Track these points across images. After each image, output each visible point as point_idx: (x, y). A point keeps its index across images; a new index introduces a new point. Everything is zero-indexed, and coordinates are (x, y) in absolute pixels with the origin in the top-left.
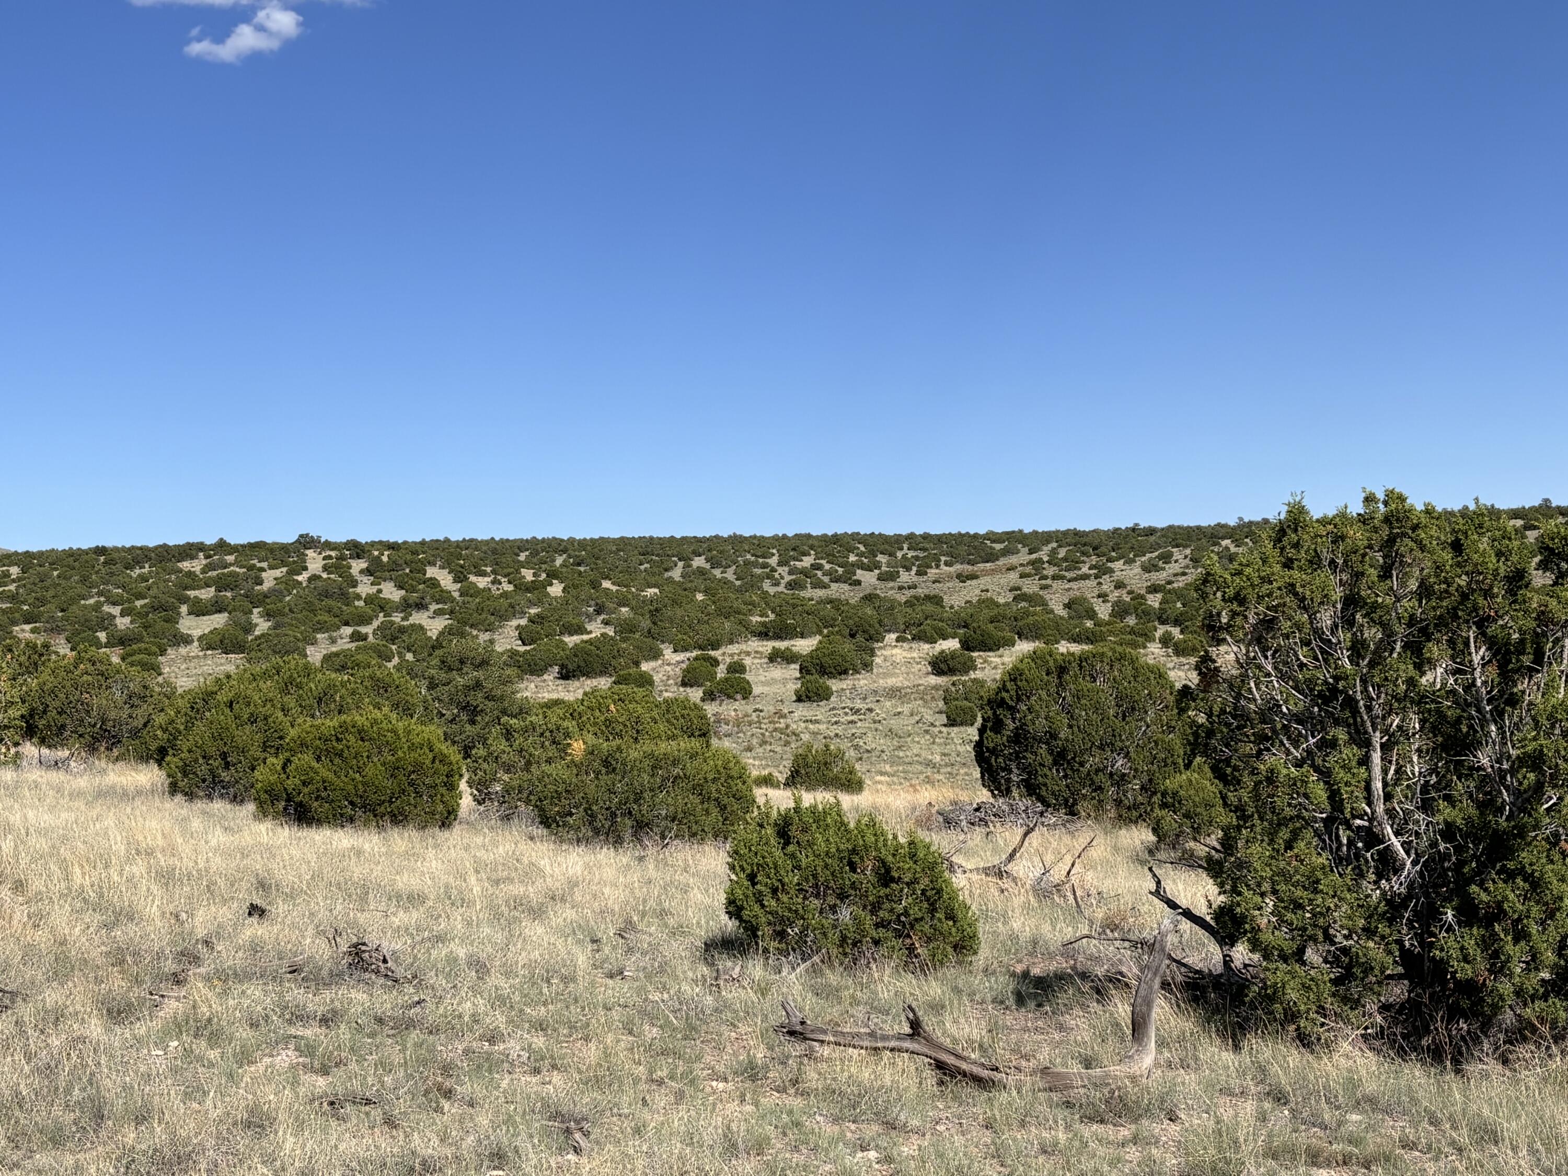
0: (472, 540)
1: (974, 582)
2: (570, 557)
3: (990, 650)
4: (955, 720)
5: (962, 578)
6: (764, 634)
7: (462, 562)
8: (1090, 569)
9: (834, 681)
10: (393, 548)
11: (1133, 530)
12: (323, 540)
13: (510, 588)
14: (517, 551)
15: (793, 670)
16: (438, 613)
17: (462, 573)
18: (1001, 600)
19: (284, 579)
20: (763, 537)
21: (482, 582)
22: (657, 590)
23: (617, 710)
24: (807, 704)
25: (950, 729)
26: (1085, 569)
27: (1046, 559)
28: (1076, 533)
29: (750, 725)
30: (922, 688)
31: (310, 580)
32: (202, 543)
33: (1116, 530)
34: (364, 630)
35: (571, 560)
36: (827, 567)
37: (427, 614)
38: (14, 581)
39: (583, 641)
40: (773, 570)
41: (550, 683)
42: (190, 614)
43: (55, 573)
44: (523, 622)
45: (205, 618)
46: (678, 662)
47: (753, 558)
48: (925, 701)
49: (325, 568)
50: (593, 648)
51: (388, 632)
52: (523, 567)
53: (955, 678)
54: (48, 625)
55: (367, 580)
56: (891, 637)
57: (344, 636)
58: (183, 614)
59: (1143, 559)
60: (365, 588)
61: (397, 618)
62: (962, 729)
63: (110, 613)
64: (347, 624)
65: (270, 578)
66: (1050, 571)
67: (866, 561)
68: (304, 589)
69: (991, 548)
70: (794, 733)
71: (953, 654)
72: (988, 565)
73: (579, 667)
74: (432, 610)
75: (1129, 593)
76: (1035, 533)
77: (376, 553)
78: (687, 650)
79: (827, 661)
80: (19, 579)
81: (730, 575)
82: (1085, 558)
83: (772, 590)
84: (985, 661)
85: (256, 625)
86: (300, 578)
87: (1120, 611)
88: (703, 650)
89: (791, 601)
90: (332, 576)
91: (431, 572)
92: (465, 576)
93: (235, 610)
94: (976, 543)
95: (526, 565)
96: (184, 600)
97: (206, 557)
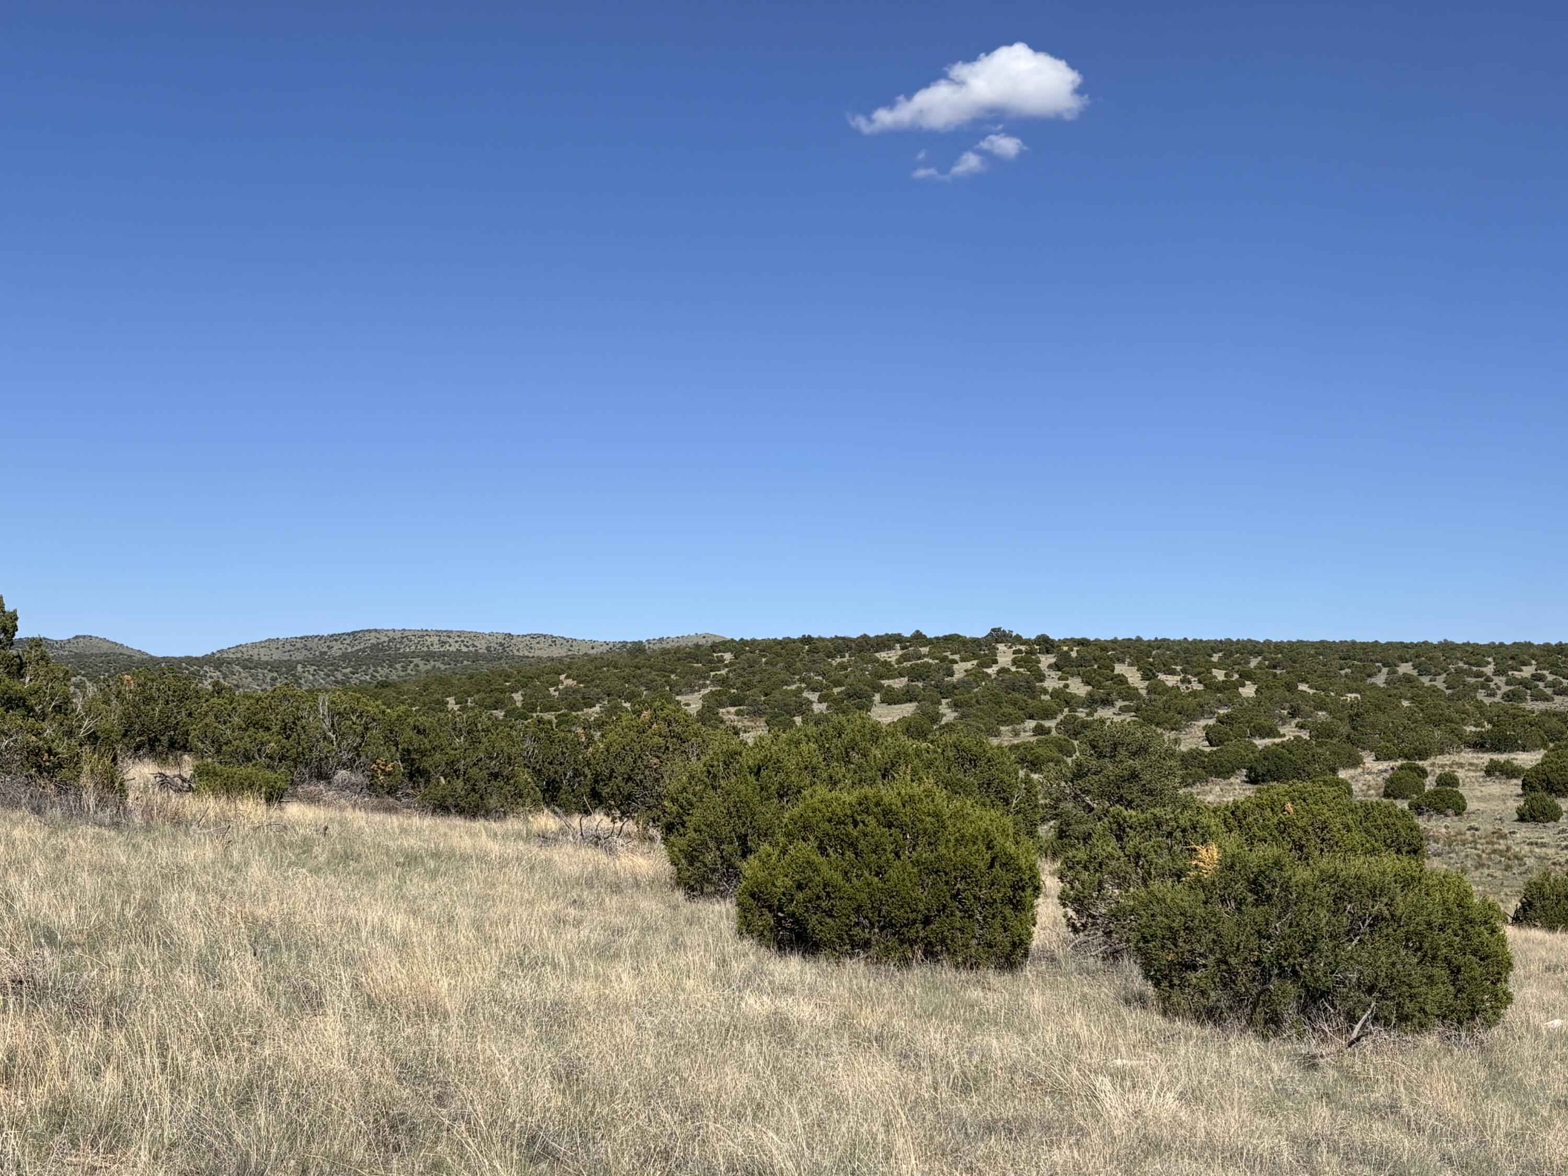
0: (1164, 640)
2: (1265, 659)
6: (1479, 745)
7: (1151, 660)
9: (1563, 800)
10: (1083, 644)
12: (1014, 634)
13: (1201, 687)
14: (1211, 652)
15: (1515, 786)
16: (1123, 710)
17: (1151, 671)
19: (973, 671)
20: (1477, 645)
21: (1171, 681)
22: (1358, 696)
23: (1296, 811)
24: (1531, 825)
29: (1464, 845)
31: (999, 672)
32: (899, 635)
34: (1047, 724)
35: (1267, 663)
36: (1550, 678)
37: (1113, 710)
38: (726, 666)
39: (1274, 744)
40: (1489, 679)
41: (1237, 787)
42: (882, 702)
43: (764, 660)
44: (1211, 722)
45: (897, 706)
46: (1381, 771)
47: (1466, 667)
49: (1014, 662)
50: (1284, 751)
51: (1071, 727)
52: (1215, 668)
54: (751, 708)
55: (1055, 674)
57: (1027, 729)
58: (875, 702)
60: (1052, 683)
61: (1082, 713)
63: (808, 699)
64: (1031, 717)
65: (961, 669)
68: (992, 681)
70: (1516, 857)
73: (1269, 771)
74: (1118, 707)
77: (1065, 648)
78: (1390, 759)
79: (1555, 777)
80: (731, 664)
81: (1440, 683)
83: (1487, 701)
85: (945, 715)
86: (989, 671)
88: (1409, 759)
89: (1511, 711)
90: (1021, 670)
91: (1119, 669)
92: (1154, 674)
93: (924, 700)
95: (1219, 665)
96: (878, 688)
97: (902, 649)
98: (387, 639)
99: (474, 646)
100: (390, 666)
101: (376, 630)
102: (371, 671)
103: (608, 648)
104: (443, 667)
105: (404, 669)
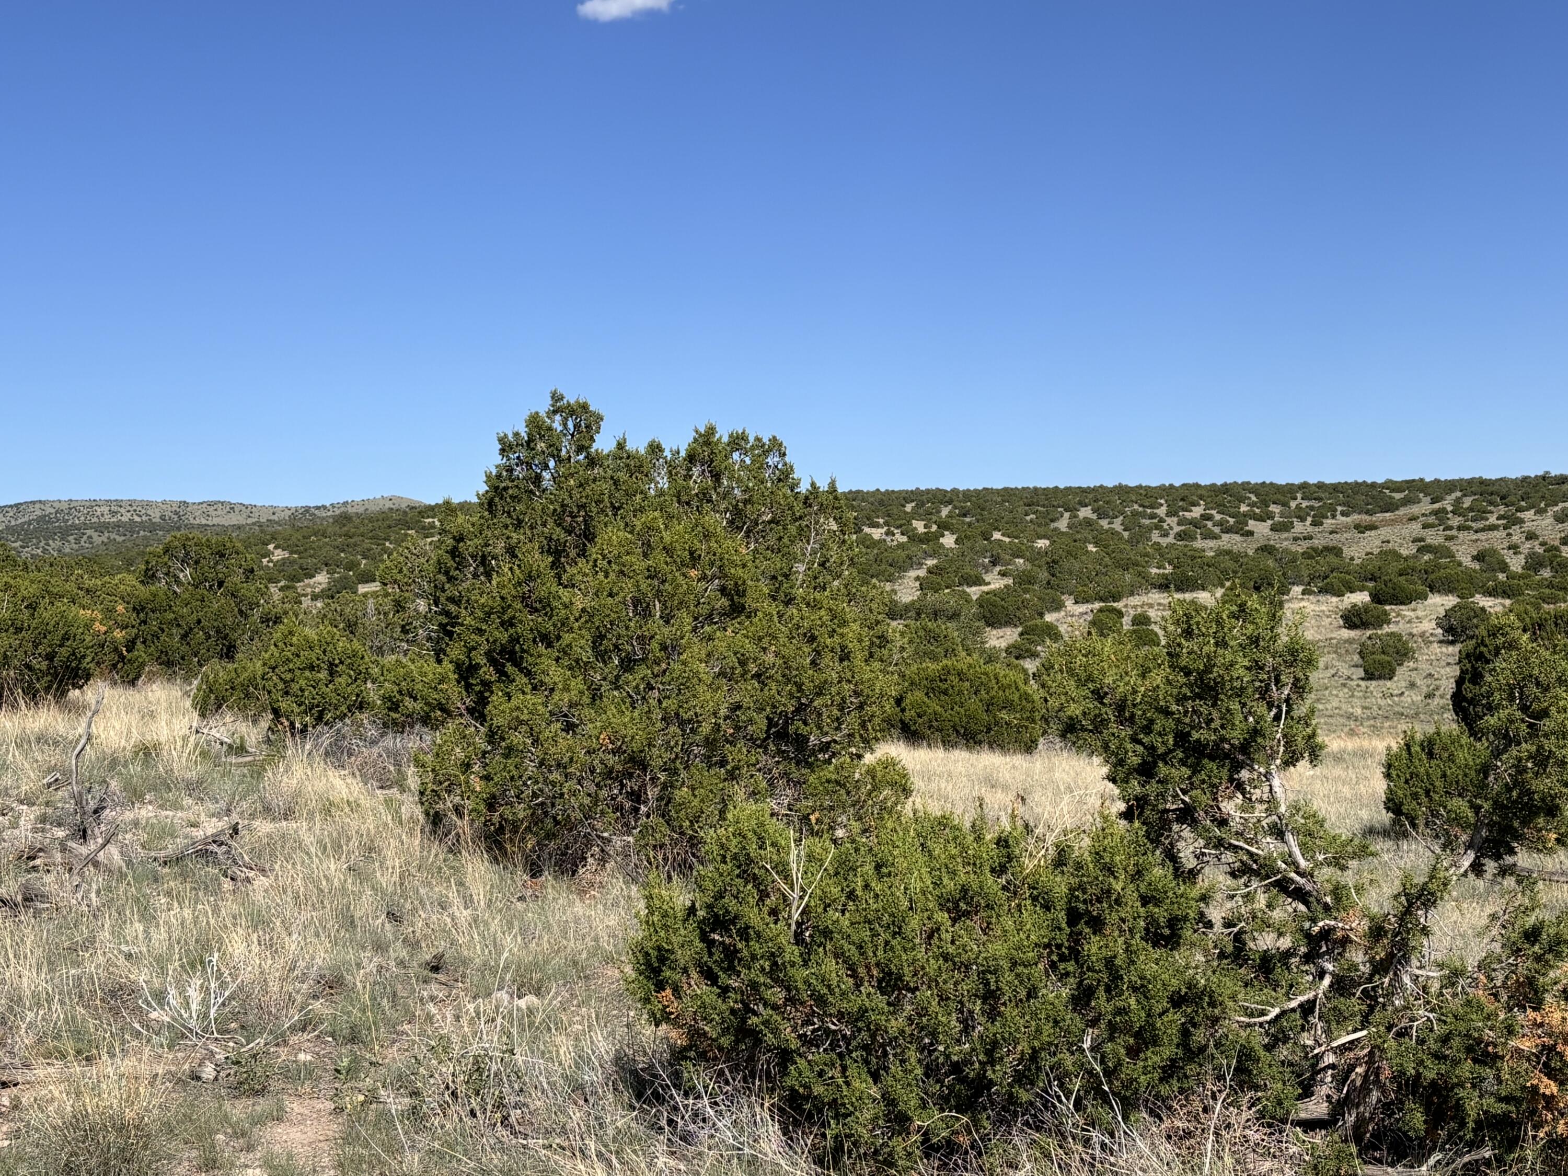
0: (858, 492)
1: (1373, 533)
2: (955, 507)
3: (1402, 603)
4: (1372, 674)
5: (1361, 528)
6: (1164, 586)
7: (854, 514)
8: (1498, 519)
11: (1544, 478)
13: (904, 539)
14: (904, 502)
17: (855, 525)
18: (1404, 552)
20: (1149, 487)
21: (877, 534)
22: (1047, 542)
25: (1368, 683)
26: (1492, 519)
27: (1450, 508)
28: (1482, 482)
30: (1334, 641)
33: (1525, 479)
35: (957, 511)
36: (1218, 517)
39: (985, 592)
40: (1162, 520)
44: (922, 573)
46: (1082, 614)
47: (1141, 509)
48: (1340, 655)
50: (996, 598)
52: (913, 519)
53: (1369, 633)
56: (1297, 590)
59: (1556, 509)
62: (1381, 682)
66: (1456, 521)
67: (1257, 511)
69: (1391, 497)
71: (1366, 609)
72: (1387, 515)
75: (1542, 544)
76: (1437, 481)
78: (1087, 602)
81: (1117, 525)
82: (1492, 508)
83: (1164, 541)
84: (1398, 615)
87: (1534, 564)
88: (1104, 602)
89: (1186, 553)
92: (859, 528)
94: (1374, 493)
95: (915, 515)
98: (53, 511)
99: (147, 515)
100: (62, 539)
101: (40, 502)
102: (42, 544)
103: (290, 513)
104: (120, 539)
105: (77, 541)
